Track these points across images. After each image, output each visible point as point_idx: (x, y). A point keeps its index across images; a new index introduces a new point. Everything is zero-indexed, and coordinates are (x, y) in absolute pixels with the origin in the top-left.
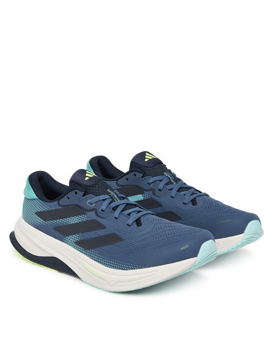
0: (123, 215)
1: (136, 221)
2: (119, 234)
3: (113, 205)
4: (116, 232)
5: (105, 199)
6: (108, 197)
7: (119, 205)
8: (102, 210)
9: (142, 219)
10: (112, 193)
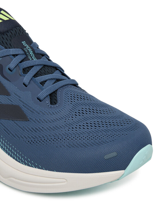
0: (35, 82)
1: (50, 95)
2: (24, 109)
3: (26, 64)
4: (21, 105)
5: (17, 55)
6: (22, 52)
7: (33, 66)
8: (9, 69)
9: (59, 94)
10: (28, 47)
